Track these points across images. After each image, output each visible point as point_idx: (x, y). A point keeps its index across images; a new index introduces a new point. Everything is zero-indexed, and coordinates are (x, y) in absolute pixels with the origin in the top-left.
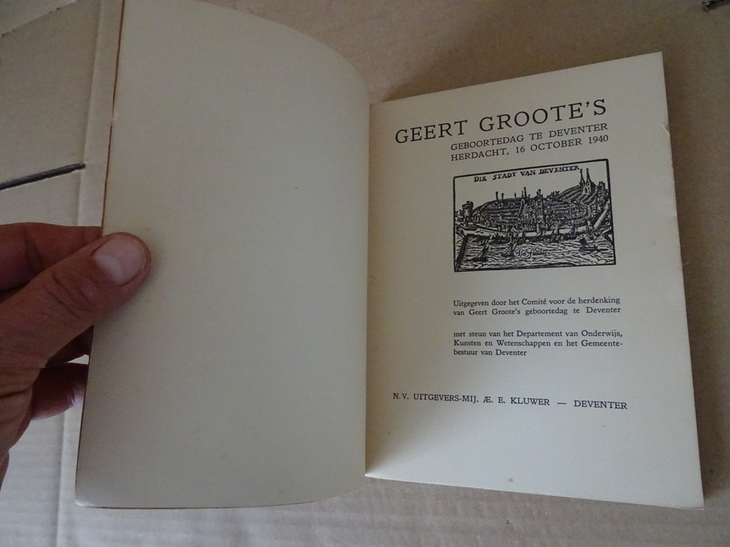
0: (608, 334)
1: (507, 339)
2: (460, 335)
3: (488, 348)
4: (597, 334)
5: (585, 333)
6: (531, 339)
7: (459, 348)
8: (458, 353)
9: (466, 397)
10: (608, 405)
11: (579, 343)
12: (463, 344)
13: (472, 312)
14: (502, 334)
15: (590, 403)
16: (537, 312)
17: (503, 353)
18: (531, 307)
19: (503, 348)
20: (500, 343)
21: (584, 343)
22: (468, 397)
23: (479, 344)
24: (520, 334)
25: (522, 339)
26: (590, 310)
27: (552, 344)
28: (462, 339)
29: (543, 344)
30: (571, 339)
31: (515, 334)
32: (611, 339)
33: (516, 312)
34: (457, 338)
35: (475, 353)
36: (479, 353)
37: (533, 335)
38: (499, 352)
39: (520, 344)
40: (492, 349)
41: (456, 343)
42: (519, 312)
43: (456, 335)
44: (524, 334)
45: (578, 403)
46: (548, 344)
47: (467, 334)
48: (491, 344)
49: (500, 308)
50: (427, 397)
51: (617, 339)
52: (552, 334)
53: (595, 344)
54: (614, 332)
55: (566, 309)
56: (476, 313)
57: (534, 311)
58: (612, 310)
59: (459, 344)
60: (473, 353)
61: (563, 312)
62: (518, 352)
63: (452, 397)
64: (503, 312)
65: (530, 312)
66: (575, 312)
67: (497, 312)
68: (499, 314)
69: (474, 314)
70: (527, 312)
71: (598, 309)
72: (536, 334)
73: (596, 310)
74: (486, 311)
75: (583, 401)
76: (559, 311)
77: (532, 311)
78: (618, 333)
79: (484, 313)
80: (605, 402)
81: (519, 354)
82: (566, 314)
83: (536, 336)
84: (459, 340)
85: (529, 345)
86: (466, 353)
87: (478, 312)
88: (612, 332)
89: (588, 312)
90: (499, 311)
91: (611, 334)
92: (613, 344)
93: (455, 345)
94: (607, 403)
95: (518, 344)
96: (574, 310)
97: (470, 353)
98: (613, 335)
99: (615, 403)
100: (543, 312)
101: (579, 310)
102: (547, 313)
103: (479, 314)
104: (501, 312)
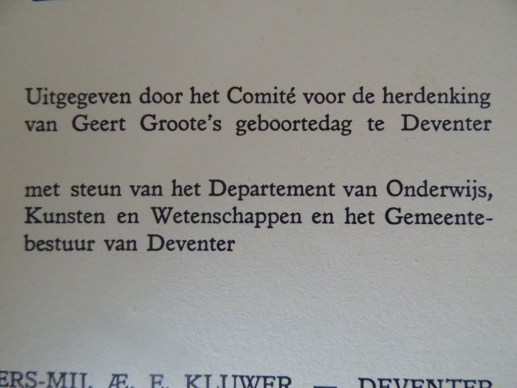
0: (457, 191)
1: (181, 204)
2: (45, 191)
3: (126, 232)
4: (428, 191)
5: (395, 188)
6: (250, 205)
7: (40, 232)
8: (38, 245)
9: (57, 376)
11: (379, 218)
12: (53, 219)
13: (80, 123)
14: (168, 189)
15: (401, 383)
16: (269, 125)
17: (167, 245)
18: (250, 112)
19: (170, 230)
20: (161, 215)
21: (393, 216)
22: (63, 375)
23: (99, 218)
24: (219, 188)
25: (225, 204)
26: (411, 123)
27: (307, 218)
28: (49, 205)
29: (281, 218)
30: (359, 205)
31: (205, 189)
32: (462, 205)
33: (210, 125)
34: (33, 202)
35: (86, 246)
36: (99, 247)
37: (256, 191)
38: (157, 243)
39: (218, 218)
40: (138, 233)
41: (30, 216)
42: (218, 125)
43: (31, 192)
44: (229, 190)
45: (368, 387)
46: (296, 218)
47: (65, 190)
48: (133, 217)
49: (163, 111)
51: (478, 206)
52: (307, 191)
53: (423, 219)
54: (472, 184)
55: (349, 120)
56: (92, 125)
57: (260, 122)
58: (468, 125)
59: (41, 218)
60: (80, 246)
61: (341, 127)
62: (212, 241)
63: (17, 377)
64: (172, 126)
65: (249, 126)
66: (373, 126)
67: (155, 125)
68: (162, 129)
69: (86, 129)
70: (241, 124)
71: (433, 122)
72: (263, 191)
73: (428, 123)
74: (122, 121)
75: (381, 380)
76: (328, 125)
77: (254, 123)
78: (482, 189)
79: (117, 126)
80: (440, 381)
81: (215, 247)
82: (348, 132)
83: (263, 194)
84: (40, 208)
85: (244, 220)
86: (61, 245)
87: (97, 123)
88: (466, 185)
89: (405, 129)
90: (161, 122)
91: (465, 191)
92: (467, 218)
93: (28, 222)
94: (444, 383)
95: (213, 218)
96: (370, 121)
97: (74, 246)
98: (468, 195)
99: (463, 384)
100: (286, 125)
101: (382, 122)
102: (295, 129)
103: (100, 129)
104: (165, 125)
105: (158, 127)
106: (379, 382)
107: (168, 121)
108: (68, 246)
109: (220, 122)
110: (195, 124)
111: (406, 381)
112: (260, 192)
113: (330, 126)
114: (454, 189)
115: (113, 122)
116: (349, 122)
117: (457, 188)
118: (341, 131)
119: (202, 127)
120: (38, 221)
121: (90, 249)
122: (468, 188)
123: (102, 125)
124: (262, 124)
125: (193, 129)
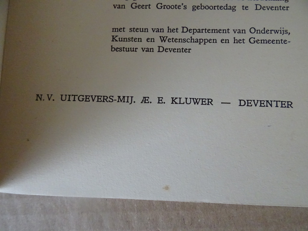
0: (276, 32)
1: (171, 35)
2: (119, 30)
3: (149, 45)
4: (265, 31)
5: (253, 30)
6: (197, 36)
7: (116, 45)
8: (116, 49)
9: (122, 98)
10: (274, 104)
11: (247, 41)
12: (121, 40)
13: (134, 6)
14: (166, 30)
15: (256, 102)
16: (205, 7)
17: (165, 50)
18: (198, 2)
19: (166, 45)
20: (163, 39)
21: (252, 40)
22: (124, 97)
23: (140, 40)
24: (185, 30)
25: (188, 35)
26: (259, 7)
27: (219, 41)
28: (121, 35)
29: (209, 41)
30: (239, 37)
31: (180, 30)
32: (279, 37)
33: (182, 7)
34: (115, 34)
35: (135, 50)
36: (139, 50)
37: (199, 31)
38: (161, 49)
39: (185, 41)
40: (154, 45)
41: (114, 39)
42: (185, 7)
43: (114, 30)
44: (189, 30)
45: (243, 103)
46: (215, 41)
47: (127, 30)
48: (153, 40)
49: (165, 2)
50: (76, 98)
51: (285, 37)
52: (219, 31)
53: (263, 41)
54: (282, 29)
55: (235, 6)
56: (138, 7)
57: (201, 6)
58: (280, 8)
59: (118, 40)
60: (132, 50)
61: (232, 8)
62: (183, 49)
63: (105, 98)
64: (168, 7)
65: (197, 7)
66: (244, 8)
67: (162, 7)
68: (164, 8)
69: (136, 8)
70: (194, 7)
71: (267, 7)
72: (202, 31)
73: (265, 7)
74: (149, 5)
75: (248, 101)
76: (227, 8)
77: (199, 7)
78: (286, 31)
79: (147, 7)
80: (271, 101)
81: (183, 51)
82: (235, 10)
83: (202, 32)
84: (118, 36)
85: (195, 41)
86: (125, 49)
87: (140, 6)
88: (280, 29)
89: (256, 9)
90: (164, 6)
91: (279, 32)
92: (280, 41)
93: (113, 41)
94: (273, 102)
95: (183, 41)
96: (243, 6)
97: (130, 50)
98: (281, 33)
99: (280, 102)
100: (211, 8)
101: (248, 7)
102: (215, 9)
103: (141, 8)
104: (165, 7)
105: (163, 7)
106: (247, 101)
107: (167, 5)
108: (127, 50)
109: (186, 6)
110: (177, 7)
111: (258, 101)
112: (201, 31)
113: (228, 8)
114: (275, 31)
115: (146, 6)
116: (235, 7)
117: (276, 31)
118: (232, 10)
119: (179, 8)
120: (116, 41)
121: (136, 51)
122: (281, 30)
123: (142, 7)
124: (202, 7)
125: (176, 8)
